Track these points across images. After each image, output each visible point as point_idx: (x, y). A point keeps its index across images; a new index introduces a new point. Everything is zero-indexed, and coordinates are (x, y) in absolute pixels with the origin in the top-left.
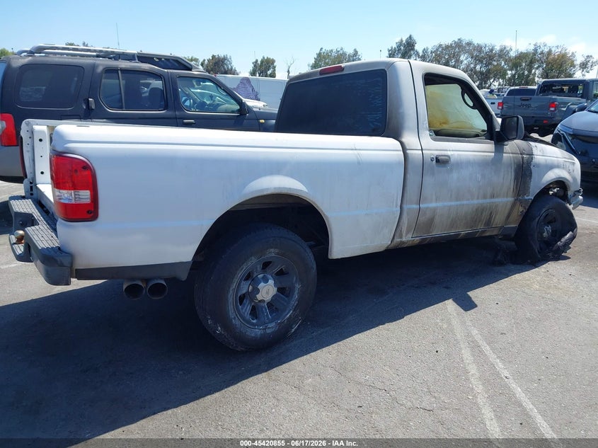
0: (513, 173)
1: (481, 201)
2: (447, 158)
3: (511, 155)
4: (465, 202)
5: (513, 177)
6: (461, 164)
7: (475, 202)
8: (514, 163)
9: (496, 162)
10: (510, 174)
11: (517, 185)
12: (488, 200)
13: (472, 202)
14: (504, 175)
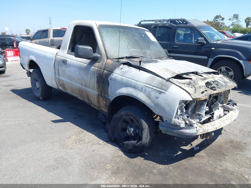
0: (96, 78)
1: (80, 86)
2: (65, 61)
3: (96, 68)
4: (73, 83)
5: (96, 80)
6: (70, 65)
7: (78, 85)
8: (97, 73)
9: (86, 69)
10: (94, 78)
11: (99, 86)
12: (84, 87)
13: (76, 84)
14: (90, 78)
